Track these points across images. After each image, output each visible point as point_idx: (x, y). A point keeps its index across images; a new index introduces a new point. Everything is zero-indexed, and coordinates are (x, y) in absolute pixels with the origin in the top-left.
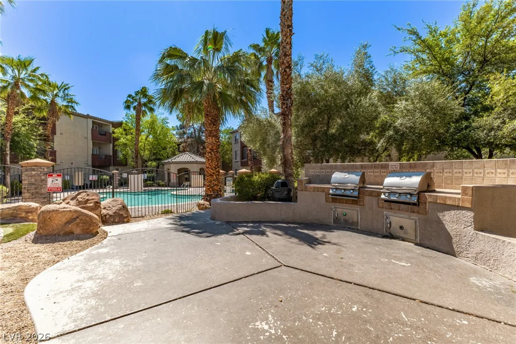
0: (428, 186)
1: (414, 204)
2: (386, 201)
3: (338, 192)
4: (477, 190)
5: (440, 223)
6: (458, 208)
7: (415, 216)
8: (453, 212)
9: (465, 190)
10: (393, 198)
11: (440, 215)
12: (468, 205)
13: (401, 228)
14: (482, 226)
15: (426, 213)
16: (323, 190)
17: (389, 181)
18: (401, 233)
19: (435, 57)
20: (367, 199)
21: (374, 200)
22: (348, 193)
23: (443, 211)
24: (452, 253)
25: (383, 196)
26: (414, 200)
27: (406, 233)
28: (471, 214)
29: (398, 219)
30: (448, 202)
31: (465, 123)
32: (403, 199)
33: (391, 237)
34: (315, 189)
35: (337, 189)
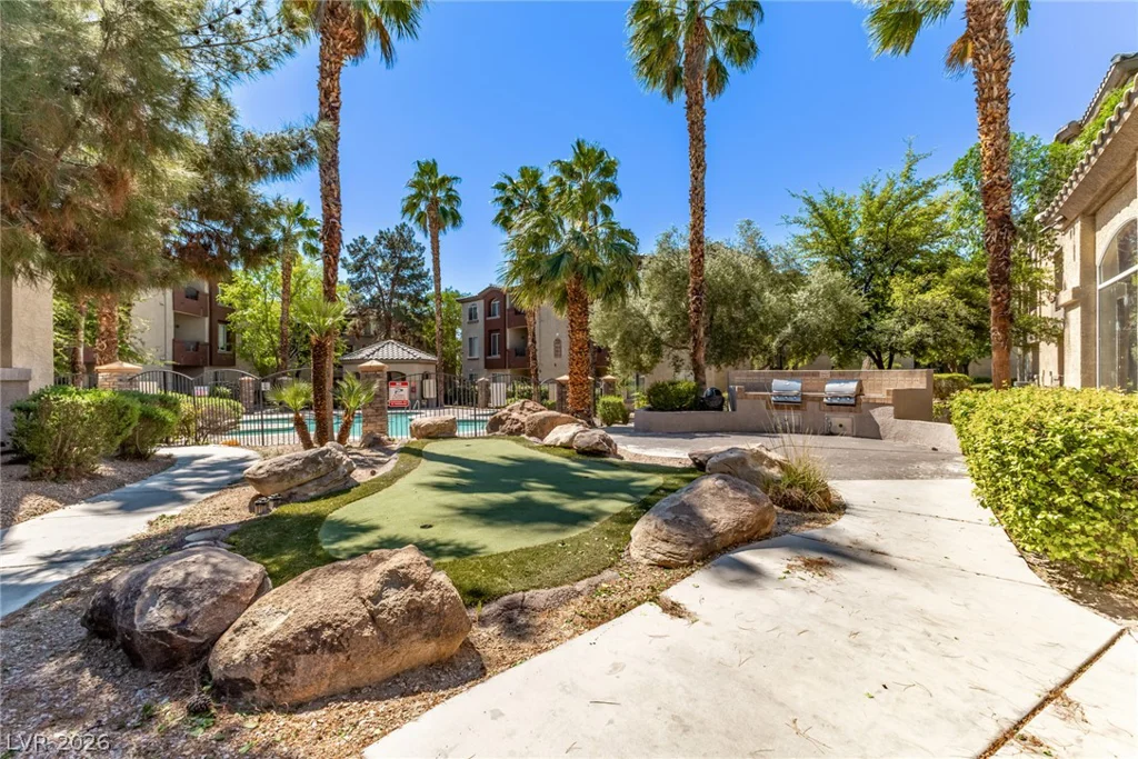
0: (860, 391)
1: (852, 405)
2: (828, 404)
3: (780, 399)
4: (896, 392)
5: (871, 417)
6: (883, 405)
7: (852, 415)
8: (880, 409)
9: (888, 392)
10: (835, 401)
11: (871, 411)
12: (890, 402)
13: (841, 426)
14: (898, 416)
15: (861, 411)
16: (764, 397)
17: (829, 387)
18: (839, 430)
19: (833, 236)
20: (809, 404)
21: (817, 404)
22: (791, 399)
23: (872, 408)
24: (879, 437)
25: (825, 400)
26: (853, 401)
27: (845, 430)
28: (892, 408)
29: (838, 419)
30: (877, 401)
31: (866, 322)
32: (843, 401)
33: (831, 434)
34: (755, 397)
35: (780, 396)
